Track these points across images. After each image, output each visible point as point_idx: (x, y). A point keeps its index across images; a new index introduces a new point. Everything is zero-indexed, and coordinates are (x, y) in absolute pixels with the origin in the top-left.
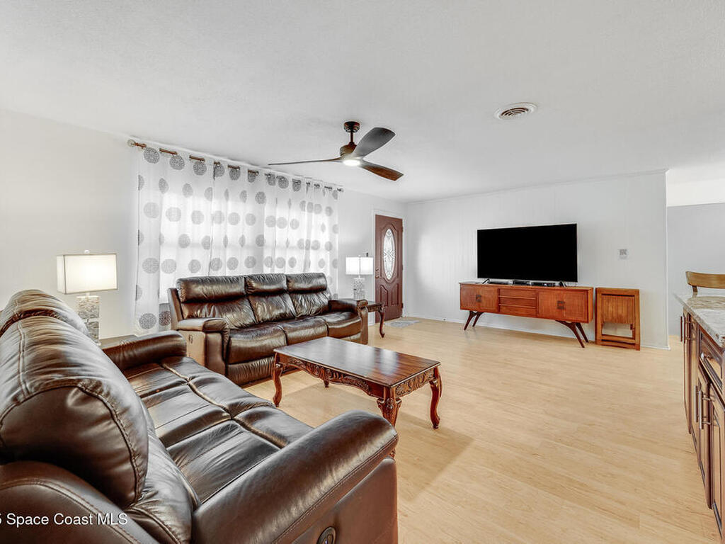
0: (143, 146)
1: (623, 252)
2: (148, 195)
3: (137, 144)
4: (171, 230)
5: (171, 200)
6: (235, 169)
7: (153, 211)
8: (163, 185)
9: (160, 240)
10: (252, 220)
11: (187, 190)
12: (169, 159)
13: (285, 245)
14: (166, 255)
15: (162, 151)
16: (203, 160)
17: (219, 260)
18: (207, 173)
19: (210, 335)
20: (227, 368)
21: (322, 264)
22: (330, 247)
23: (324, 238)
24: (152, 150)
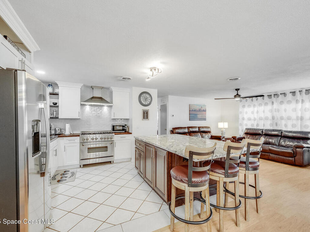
2: (240, 109)
5: (246, 109)
9: (243, 119)
10: (271, 111)
13: (287, 118)
14: (244, 122)
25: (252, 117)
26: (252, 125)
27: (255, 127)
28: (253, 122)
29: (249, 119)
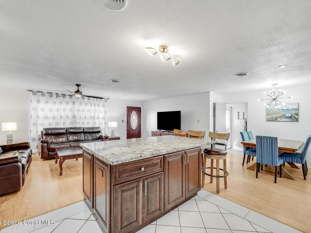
0: (32, 91)
1: (198, 121)
2: (34, 104)
3: (29, 91)
4: (41, 114)
5: (41, 105)
6: (64, 95)
7: (35, 109)
8: (38, 101)
9: (38, 117)
10: (71, 110)
11: (47, 102)
12: (41, 94)
13: (84, 118)
14: (40, 121)
15: (38, 91)
16: (52, 93)
17: (58, 122)
18: (53, 97)
19: (43, 144)
20: (48, 153)
21: (100, 123)
22: (104, 118)
23: (101, 115)
24: (35, 92)
25: (50, 115)
26: (50, 124)
27: (53, 126)
28: (51, 121)
29: (46, 118)
